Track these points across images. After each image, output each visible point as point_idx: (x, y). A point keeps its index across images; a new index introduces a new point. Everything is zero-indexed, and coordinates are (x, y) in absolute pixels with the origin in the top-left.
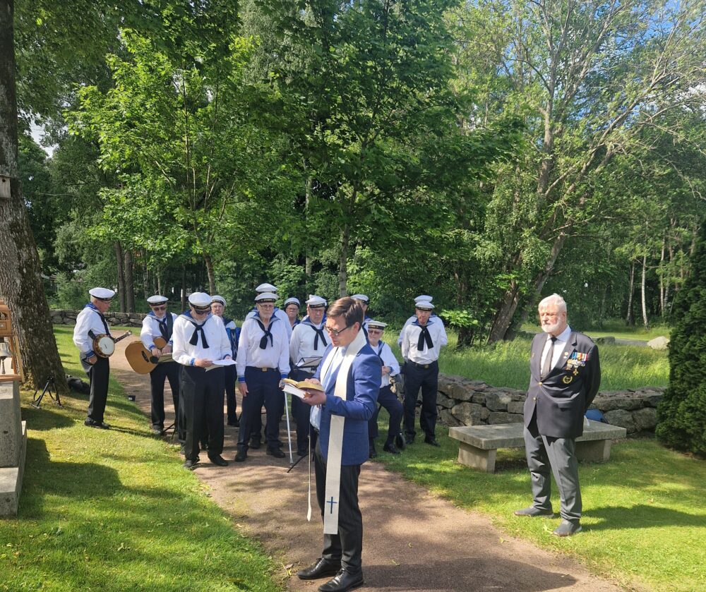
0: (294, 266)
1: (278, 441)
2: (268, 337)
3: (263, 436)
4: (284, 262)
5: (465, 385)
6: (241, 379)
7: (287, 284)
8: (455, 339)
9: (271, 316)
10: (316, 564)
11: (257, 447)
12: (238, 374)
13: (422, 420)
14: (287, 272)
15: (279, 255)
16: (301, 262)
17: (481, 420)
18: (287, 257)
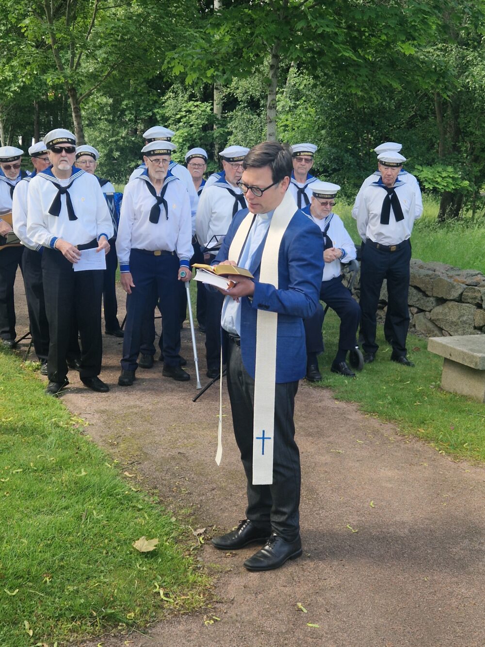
0: (196, 104)
1: (179, 357)
2: (162, 206)
3: (158, 350)
4: (183, 97)
5: (451, 277)
6: (123, 268)
7: (186, 130)
8: (434, 210)
9: (164, 175)
10: (239, 529)
11: (149, 365)
12: (119, 261)
13: (388, 327)
14: (186, 112)
15: (175, 86)
16: (207, 96)
17: (475, 328)
18: (186, 90)
